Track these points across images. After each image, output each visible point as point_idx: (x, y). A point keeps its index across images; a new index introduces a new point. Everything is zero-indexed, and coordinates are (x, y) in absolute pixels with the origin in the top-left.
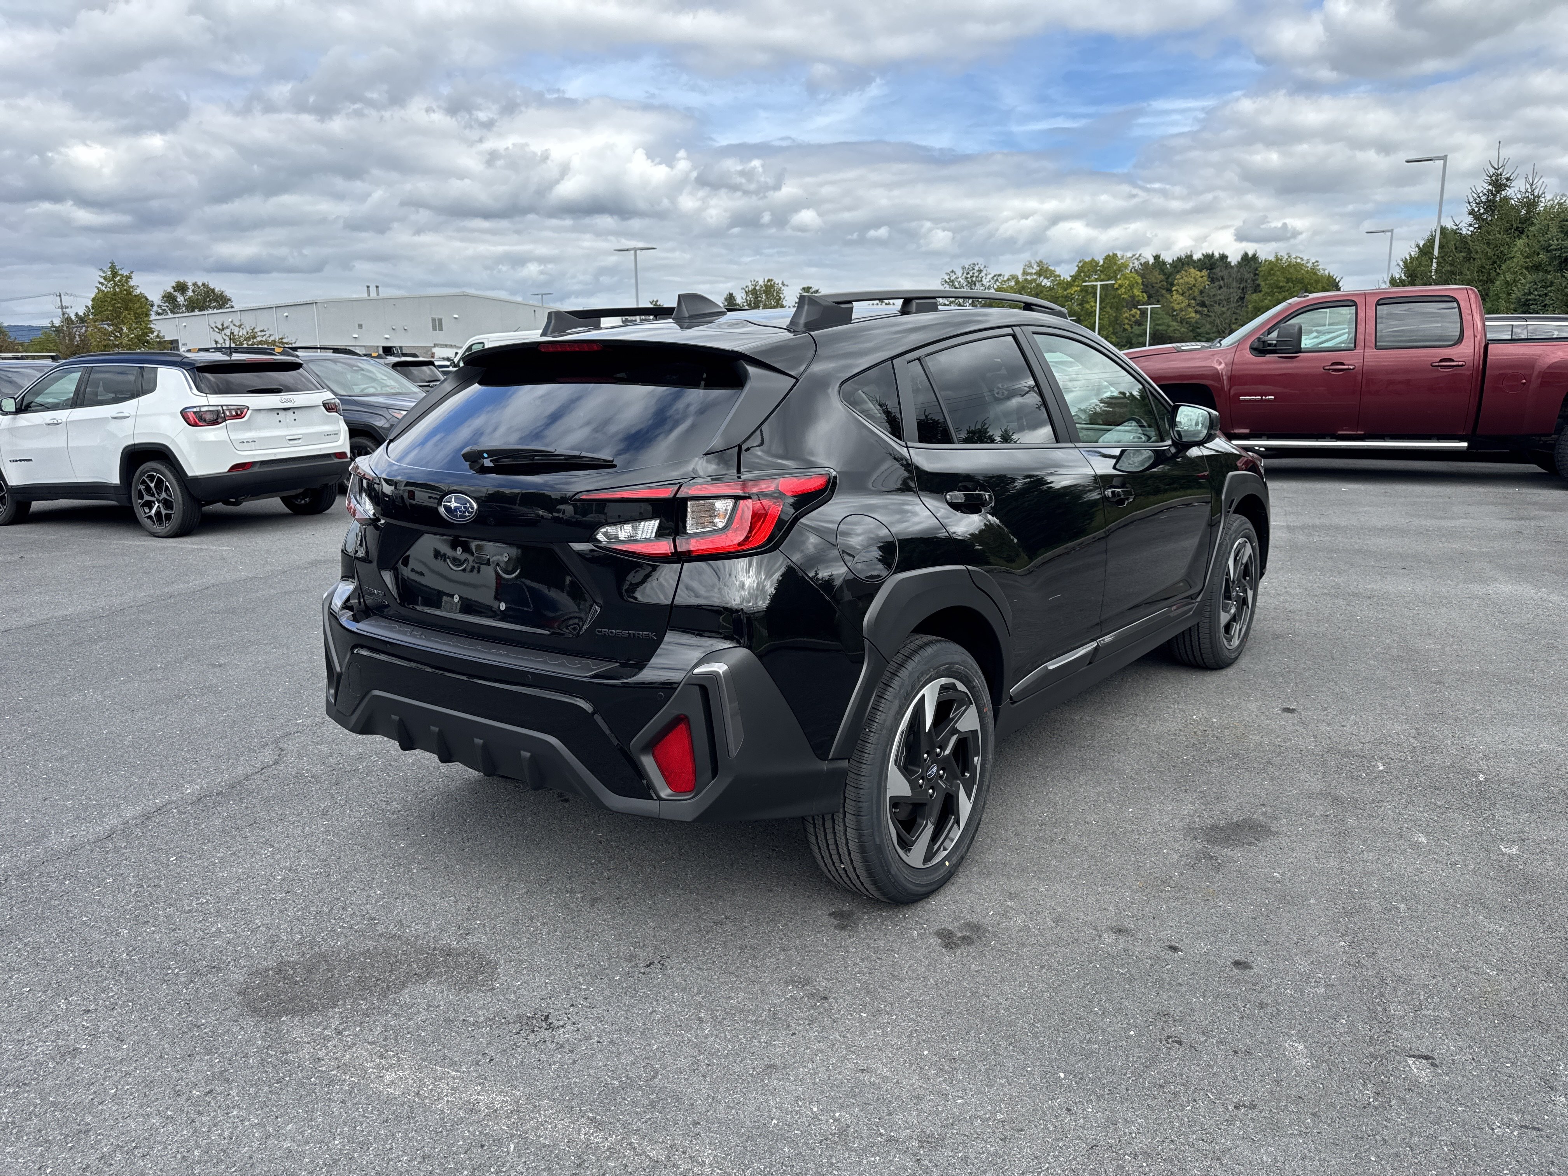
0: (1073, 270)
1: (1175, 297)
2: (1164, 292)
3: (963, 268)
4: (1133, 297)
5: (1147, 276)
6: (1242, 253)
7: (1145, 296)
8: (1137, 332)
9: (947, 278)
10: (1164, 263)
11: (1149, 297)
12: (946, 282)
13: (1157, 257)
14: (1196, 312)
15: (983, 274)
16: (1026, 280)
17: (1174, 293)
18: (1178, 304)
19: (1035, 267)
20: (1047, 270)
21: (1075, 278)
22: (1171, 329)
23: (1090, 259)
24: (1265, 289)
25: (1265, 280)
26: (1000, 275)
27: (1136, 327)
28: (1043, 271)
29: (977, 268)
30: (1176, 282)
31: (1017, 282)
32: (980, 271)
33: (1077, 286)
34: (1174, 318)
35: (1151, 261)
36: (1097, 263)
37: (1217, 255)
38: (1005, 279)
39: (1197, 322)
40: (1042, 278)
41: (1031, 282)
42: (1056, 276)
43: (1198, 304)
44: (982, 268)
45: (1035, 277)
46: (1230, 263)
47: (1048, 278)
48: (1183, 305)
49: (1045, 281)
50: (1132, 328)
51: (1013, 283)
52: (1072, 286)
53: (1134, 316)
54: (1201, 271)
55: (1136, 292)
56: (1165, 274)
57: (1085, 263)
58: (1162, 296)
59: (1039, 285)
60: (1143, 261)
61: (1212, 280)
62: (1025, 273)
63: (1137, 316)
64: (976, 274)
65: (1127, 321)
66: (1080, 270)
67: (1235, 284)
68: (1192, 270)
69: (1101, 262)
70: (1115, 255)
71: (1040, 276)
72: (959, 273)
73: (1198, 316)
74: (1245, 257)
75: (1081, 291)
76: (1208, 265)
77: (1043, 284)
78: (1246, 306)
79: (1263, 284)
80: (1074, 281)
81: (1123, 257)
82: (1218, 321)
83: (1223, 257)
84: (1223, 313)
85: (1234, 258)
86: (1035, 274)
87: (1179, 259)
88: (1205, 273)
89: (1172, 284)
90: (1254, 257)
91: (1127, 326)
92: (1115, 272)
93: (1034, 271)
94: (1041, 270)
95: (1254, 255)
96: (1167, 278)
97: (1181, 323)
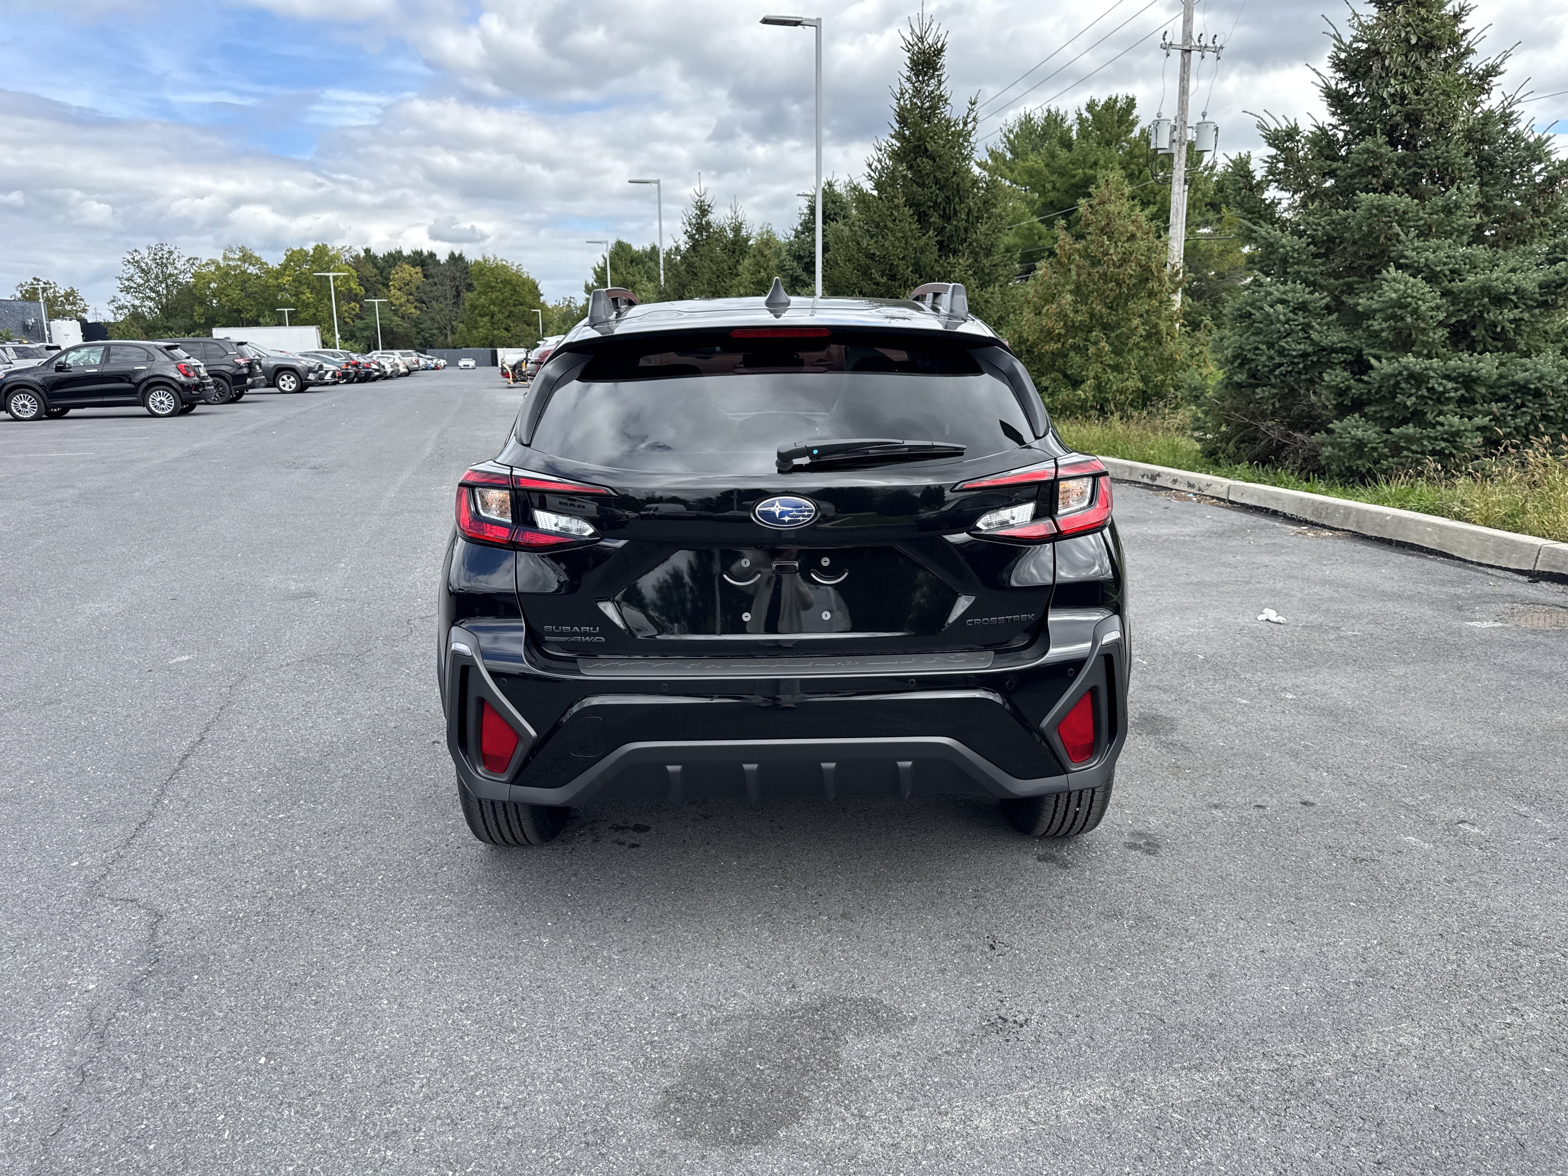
0: (282, 259)
1: (393, 292)
2: (380, 286)
3: (149, 248)
4: (350, 290)
5: (360, 269)
6: (449, 252)
7: (363, 289)
8: (360, 326)
9: (129, 257)
10: (376, 257)
11: (367, 290)
12: (129, 262)
13: (367, 251)
14: (416, 307)
15: (175, 256)
16: (228, 265)
17: (392, 288)
18: (398, 299)
19: (237, 252)
20: (251, 256)
21: (285, 267)
22: (394, 323)
23: (299, 248)
24: (479, 288)
25: (477, 279)
26: (197, 259)
27: (358, 321)
28: (247, 257)
29: (166, 249)
30: (391, 277)
31: (218, 267)
32: (171, 253)
33: (289, 276)
34: (395, 312)
35: (362, 254)
36: (307, 254)
37: (425, 253)
38: (204, 263)
39: (418, 318)
40: (247, 265)
41: (235, 268)
42: (262, 264)
43: (417, 300)
44: (172, 249)
45: (239, 263)
46: (439, 261)
47: (254, 266)
48: (403, 300)
49: (251, 268)
50: (353, 321)
51: (213, 268)
52: (284, 275)
53: (354, 310)
54: (413, 266)
55: (353, 285)
56: (378, 268)
57: (293, 252)
58: (379, 290)
59: (244, 272)
60: (354, 254)
61: (425, 276)
62: (225, 258)
63: (357, 310)
64: (166, 256)
65: (347, 314)
66: (290, 259)
67: (448, 282)
68: (406, 266)
69: (312, 252)
70: (325, 246)
71: (245, 262)
72: (145, 253)
73: (418, 312)
74: (452, 256)
75: (294, 281)
76: (419, 261)
77: (249, 271)
78: (463, 304)
79: (475, 283)
80: (285, 270)
81: (333, 248)
82: (438, 317)
83: (432, 255)
84: (442, 310)
85: (443, 257)
86: (239, 259)
87: (390, 255)
88: (418, 269)
89: (388, 279)
90: (461, 257)
91: (348, 320)
92: (327, 263)
93: (237, 257)
94: (243, 256)
95: (460, 255)
96: (381, 273)
97: (403, 318)
